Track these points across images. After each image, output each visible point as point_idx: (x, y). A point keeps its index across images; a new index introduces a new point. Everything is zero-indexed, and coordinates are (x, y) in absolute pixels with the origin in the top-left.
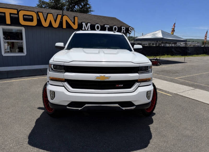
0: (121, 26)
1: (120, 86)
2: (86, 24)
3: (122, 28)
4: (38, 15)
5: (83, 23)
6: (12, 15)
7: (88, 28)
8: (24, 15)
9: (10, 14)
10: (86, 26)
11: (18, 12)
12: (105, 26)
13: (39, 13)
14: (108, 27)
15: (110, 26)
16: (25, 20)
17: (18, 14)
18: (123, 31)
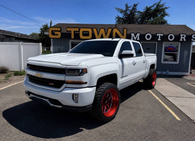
0: (180, 34)
1: (52, 84)
2: (135, 34)
3: (180, 36)
4: (93, 31)
5: (132, 34)
6: (76, 32)
7: (137, 38)
8: (83, 32)
9: (74, 31)
10: (135, 36)
11: (79, 30)
12: (158, 35)
13: (94, 29)
14: (161, 35)
15: (163, 35)
16: (84, 35)
17: (79, 31)
18: (183, 39)
